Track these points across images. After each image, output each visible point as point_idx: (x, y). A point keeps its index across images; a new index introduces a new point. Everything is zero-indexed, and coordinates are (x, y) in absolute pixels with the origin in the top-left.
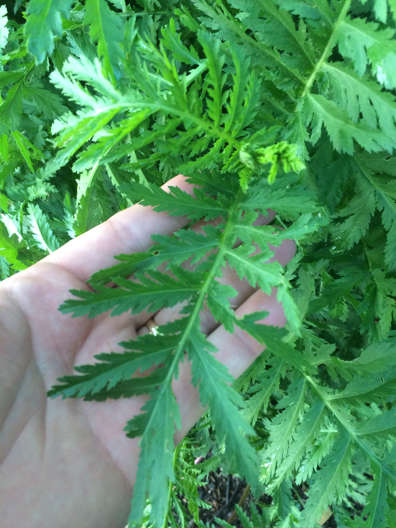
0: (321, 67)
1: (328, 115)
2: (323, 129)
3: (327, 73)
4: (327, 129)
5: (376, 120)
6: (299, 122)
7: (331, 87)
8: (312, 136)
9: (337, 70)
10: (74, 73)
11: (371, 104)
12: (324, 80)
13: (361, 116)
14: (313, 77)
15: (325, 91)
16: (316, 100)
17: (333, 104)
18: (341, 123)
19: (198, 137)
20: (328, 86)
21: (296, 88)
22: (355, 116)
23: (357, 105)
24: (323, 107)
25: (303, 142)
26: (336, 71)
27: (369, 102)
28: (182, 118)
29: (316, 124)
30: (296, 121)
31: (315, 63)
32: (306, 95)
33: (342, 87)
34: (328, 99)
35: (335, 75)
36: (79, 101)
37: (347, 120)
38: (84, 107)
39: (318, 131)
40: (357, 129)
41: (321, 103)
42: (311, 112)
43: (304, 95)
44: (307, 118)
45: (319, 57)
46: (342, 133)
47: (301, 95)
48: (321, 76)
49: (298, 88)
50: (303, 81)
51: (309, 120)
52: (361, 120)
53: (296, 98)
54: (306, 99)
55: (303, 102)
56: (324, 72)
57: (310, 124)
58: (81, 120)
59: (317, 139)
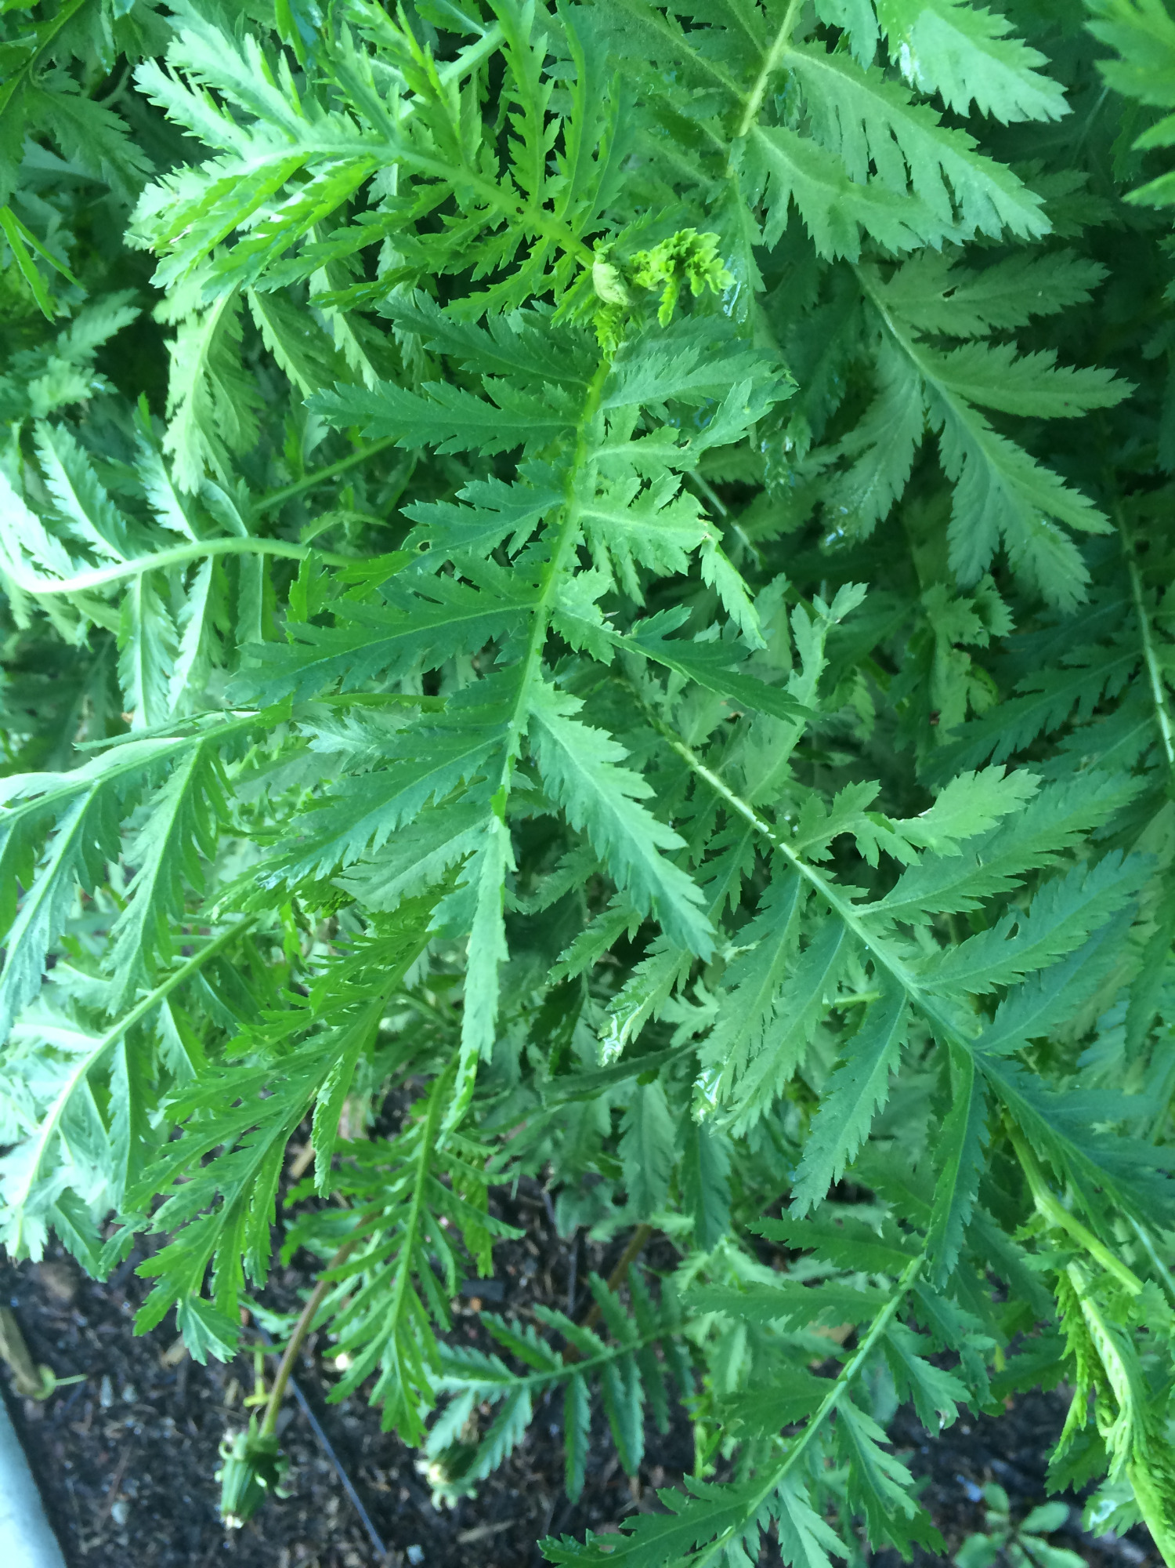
0: (781, 58)
1: (800, 173)
2: (793, 209)
3: (794, 70)
4: (801, 209)
5: (904, 174)
6: (736, 201)
7: (805, 102)
8: (767, 228)
9: (816, 62)
10: (196, 68)
11: (894, 136)
12: (789, 86)
13: (873, 169)
14: (763, 82)
15: (790, 114)
16: (775, 139)
17: (810, 145)
18: (831, 189)
19: (490, 232)
20: (798, 102)
21: (725, 111)
22: (860, 169)
23: (863, 142)
24: (789, 155)
25: (749, 250)
26: (814, 66)
27: (888, 133)
28: (451, 182)
29: (775, 199)
30: (730, 198)
31: (765, 47)
32: (750, 130)
33: (830, 101)
34: (800, 135)
35: (812, 75)
36: (209, 139)
37: (844, 183)
38: (221, 152)
39: (780, 215)
40: (865, 201)
41: (784, 146)
42: (764, 172)
43: (744, 131)
44: (753, 188)
45: (774, 33)
46: (835, 216)
47: (737, 131)
48: (780, 80)
49: (730, 112)
50: (740, 95)
51: (758, 190)
52: (874, 179)
53: (728, 140)
54: (751, 141)
55: (743, 148)
56: (789, 67)
57: (761, 200)
58: (213, 182)
59: (779, 234)
